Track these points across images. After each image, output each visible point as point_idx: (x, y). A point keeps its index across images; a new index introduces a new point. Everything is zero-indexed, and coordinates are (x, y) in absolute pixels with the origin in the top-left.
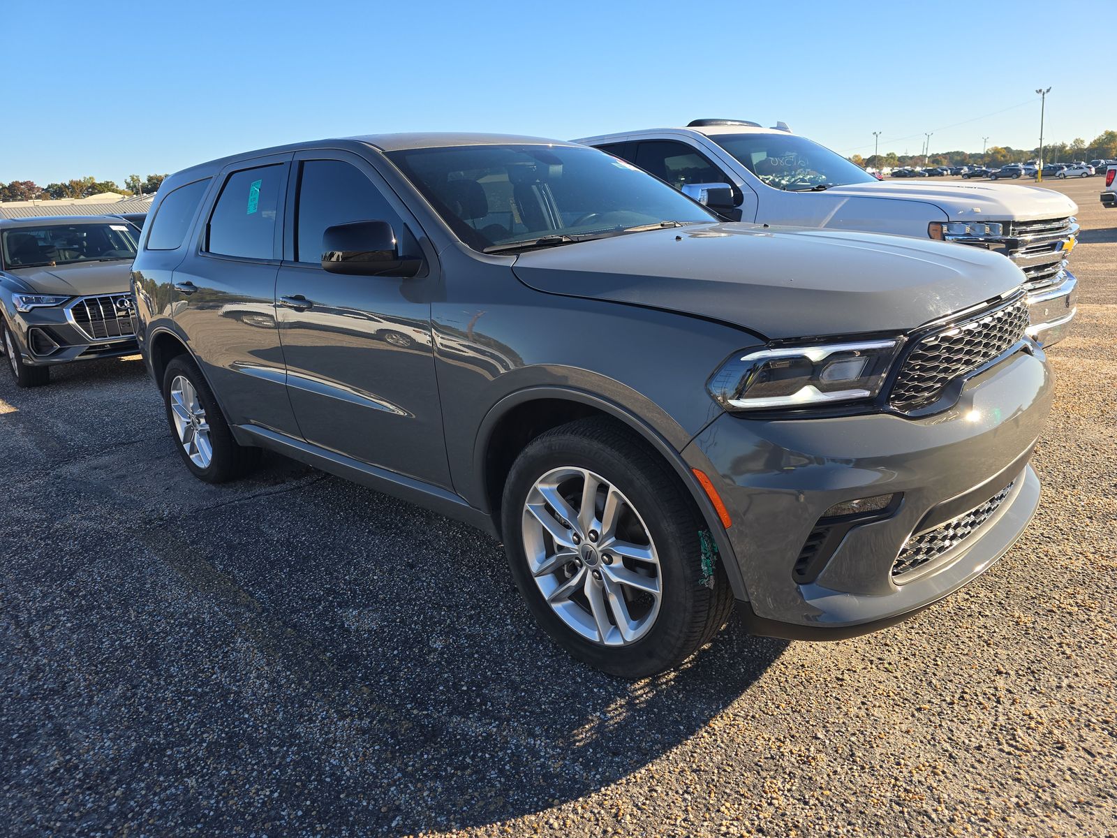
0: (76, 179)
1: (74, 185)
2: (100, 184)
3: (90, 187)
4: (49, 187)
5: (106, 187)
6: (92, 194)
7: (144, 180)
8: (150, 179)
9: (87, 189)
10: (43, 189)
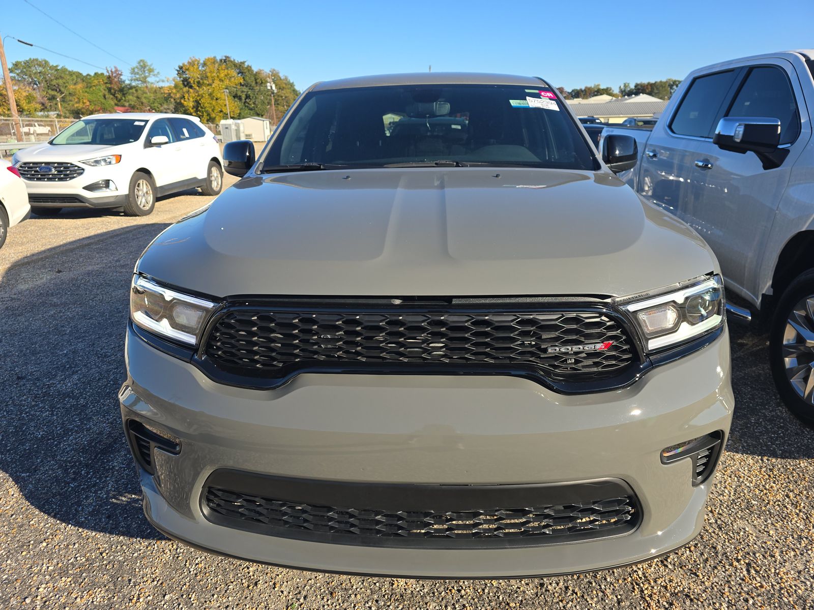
0: (589, 86)
1: (587, 90)
2: (603, 90)
3: (596, 91)
4: (573, 91)
5: (607, 91)
6: (596, 95)
7: (632, 86)
8: (636, 86)
9: (594, 92)
10: (568, 93)
